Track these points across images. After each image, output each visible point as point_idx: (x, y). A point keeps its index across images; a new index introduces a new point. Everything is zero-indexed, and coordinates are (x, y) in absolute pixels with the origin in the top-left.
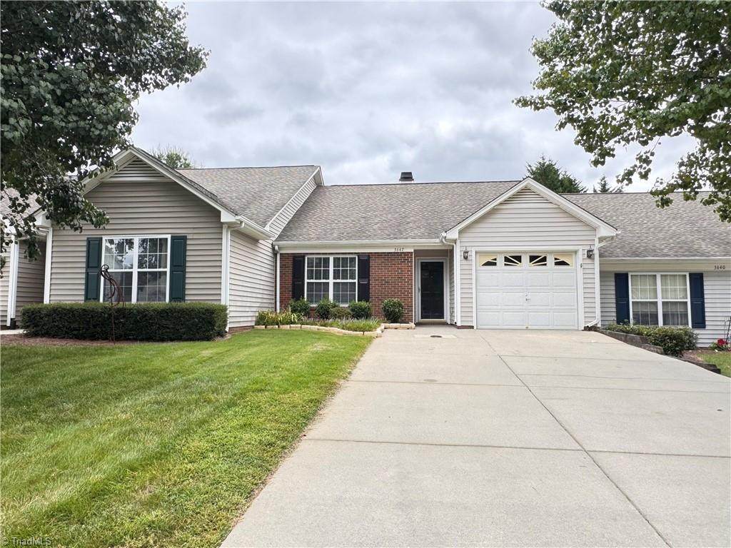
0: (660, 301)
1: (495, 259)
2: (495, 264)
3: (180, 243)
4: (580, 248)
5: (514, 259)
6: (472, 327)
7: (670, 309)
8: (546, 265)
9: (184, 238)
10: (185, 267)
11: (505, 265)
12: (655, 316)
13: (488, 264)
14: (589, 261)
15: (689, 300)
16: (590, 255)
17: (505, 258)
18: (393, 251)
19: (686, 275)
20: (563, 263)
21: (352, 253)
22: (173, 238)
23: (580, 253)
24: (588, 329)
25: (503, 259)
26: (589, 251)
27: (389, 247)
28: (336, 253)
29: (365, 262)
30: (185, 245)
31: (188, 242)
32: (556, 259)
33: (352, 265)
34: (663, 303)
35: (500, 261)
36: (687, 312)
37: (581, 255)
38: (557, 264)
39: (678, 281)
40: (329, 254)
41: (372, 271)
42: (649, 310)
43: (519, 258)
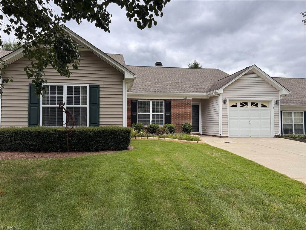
0: (293, 123)
1: (236, 104)
2: (236, 106)
3: (95, 90)
4: (273, 99)
5: (244, 104)
6: (227, 137)
7: (297, 127)
8: (258, 107)
9: (98, 87)
10: (99, 104)
11: (241, 106)
12: (291, 130)
13: (233, 106)
14: (276, 106)
15: (304, 123)
16: (277, 102)
17: (241, 103)
18: (182, 99)
19: (302, 112)
20: (265, 106)
21: (162, 99)
22: (90, 87)
23: (273, 101)
24: (276, 137)
25: (240, 104)
26: (276, 101)
27: (180, 97)
28: (154, 99)
29: (168, 104)
30: (99, 91)
31: (101, 89)
32: (262, 104)
33: (162, 105)
34: (295, 124)
35: (239, 105)
36: (303, 128)
37: (273, 103)
38: (262, 106)
39: (300, 115)
40: (151, 99)
41: (172, 108)
42: (289, 127)
43: (246, 104)
